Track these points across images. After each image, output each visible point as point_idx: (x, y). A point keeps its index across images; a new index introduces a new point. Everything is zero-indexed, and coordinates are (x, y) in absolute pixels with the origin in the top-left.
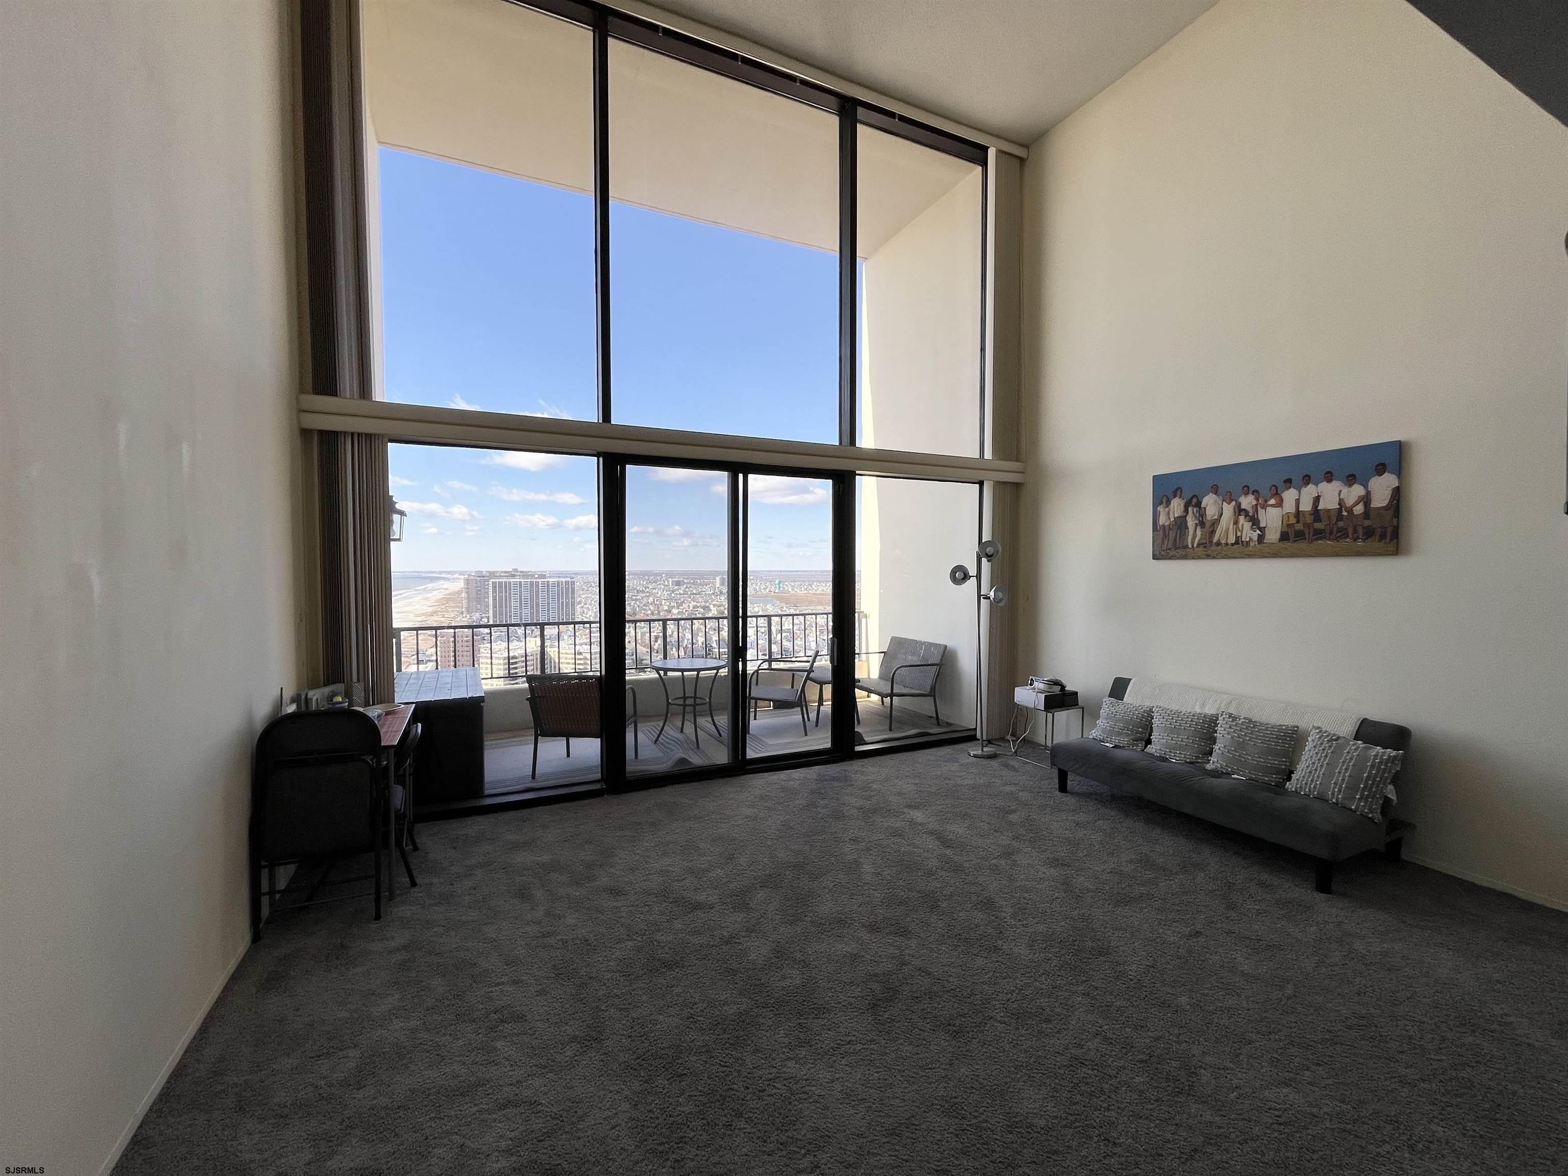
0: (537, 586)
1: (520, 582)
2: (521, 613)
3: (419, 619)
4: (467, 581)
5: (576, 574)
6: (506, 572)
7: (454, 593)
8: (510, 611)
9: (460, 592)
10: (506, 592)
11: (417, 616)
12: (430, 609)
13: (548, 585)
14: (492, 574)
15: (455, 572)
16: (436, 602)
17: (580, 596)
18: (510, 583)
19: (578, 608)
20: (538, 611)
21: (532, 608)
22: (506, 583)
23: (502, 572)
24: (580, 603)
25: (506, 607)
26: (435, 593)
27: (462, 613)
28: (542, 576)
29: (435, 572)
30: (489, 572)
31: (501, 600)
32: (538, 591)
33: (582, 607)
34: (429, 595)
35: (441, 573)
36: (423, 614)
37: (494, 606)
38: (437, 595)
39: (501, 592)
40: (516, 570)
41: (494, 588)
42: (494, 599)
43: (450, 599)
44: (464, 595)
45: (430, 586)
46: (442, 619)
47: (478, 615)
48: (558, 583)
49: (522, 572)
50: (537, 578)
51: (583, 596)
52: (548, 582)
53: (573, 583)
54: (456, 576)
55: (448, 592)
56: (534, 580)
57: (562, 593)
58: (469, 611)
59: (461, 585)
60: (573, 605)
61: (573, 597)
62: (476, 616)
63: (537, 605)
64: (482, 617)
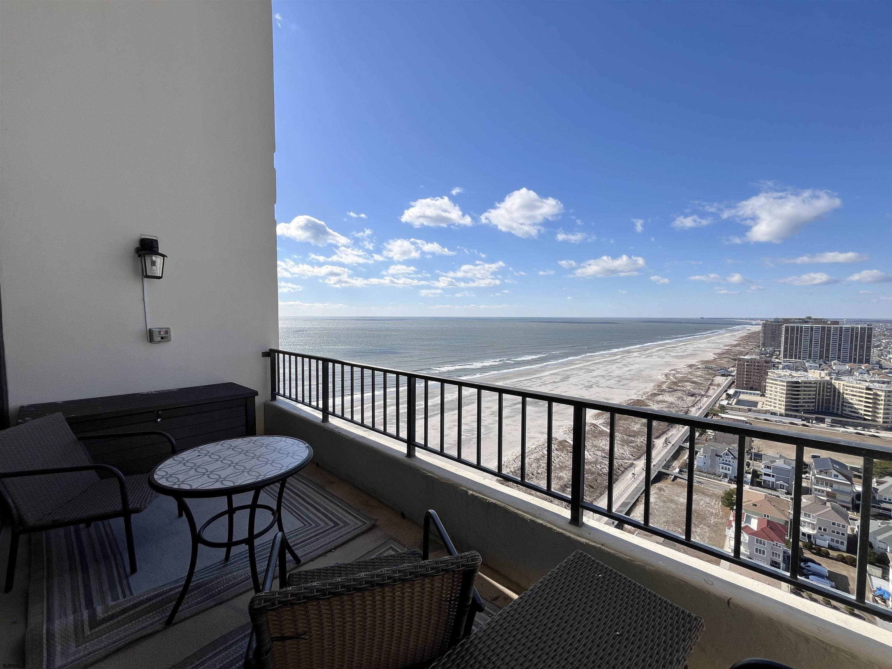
0: (829, 330)
1: (812, 328)
2: (810, 351)
3: (727, 348)
4: (764, 325)
5: (878, 321)
6: (799, 319)
7: (754, 333)
8: (800, 348)
9: (758, 333)
10: (797, 334)
11: (726, 346)
12: (736, 342)
13: (841, 330)
14: (787, 321)
15: (757, 319)
16: (740, 338)
17: (879, 340)
18: (802, 327)
19: (874, 350)
20: (828, 350)
21: (822, 347)
22: (798, 327)
23: (796, 319)
24: (879, 346)
25: (796, 344)
26: (740, 332)
27: (759, 346)
28: (836, 322)
29: (743, 319)
30: (784, 319)
31: (792, 339)
32: (829, 335)
33: (881, 350)
34: (736, 333)
35: (746, 319)
36: (729, 345)
37: (786, 343)
38: (743, 333)
39: (793, 333)
40: (810, 318)
41: (787, 330)
42: (786, 338)
43: (751, 336)
44: (761, 335)
46: (743, 349)
47: (771, 349)
48: (853, 329)
49: (815, 319)
50: (829, 324)
51: (884, 341)
52: (841, 328)
53: (871, 329)
54: (759, 321)
55: (750, 332)
56: (826, 326)
57: (857, 337)
58: (764, 345)
59: (759, 328)
60: (869, 349)
61: (869, 341)
62: (770, 349)
63: (828, 345)
64: (775, 351)
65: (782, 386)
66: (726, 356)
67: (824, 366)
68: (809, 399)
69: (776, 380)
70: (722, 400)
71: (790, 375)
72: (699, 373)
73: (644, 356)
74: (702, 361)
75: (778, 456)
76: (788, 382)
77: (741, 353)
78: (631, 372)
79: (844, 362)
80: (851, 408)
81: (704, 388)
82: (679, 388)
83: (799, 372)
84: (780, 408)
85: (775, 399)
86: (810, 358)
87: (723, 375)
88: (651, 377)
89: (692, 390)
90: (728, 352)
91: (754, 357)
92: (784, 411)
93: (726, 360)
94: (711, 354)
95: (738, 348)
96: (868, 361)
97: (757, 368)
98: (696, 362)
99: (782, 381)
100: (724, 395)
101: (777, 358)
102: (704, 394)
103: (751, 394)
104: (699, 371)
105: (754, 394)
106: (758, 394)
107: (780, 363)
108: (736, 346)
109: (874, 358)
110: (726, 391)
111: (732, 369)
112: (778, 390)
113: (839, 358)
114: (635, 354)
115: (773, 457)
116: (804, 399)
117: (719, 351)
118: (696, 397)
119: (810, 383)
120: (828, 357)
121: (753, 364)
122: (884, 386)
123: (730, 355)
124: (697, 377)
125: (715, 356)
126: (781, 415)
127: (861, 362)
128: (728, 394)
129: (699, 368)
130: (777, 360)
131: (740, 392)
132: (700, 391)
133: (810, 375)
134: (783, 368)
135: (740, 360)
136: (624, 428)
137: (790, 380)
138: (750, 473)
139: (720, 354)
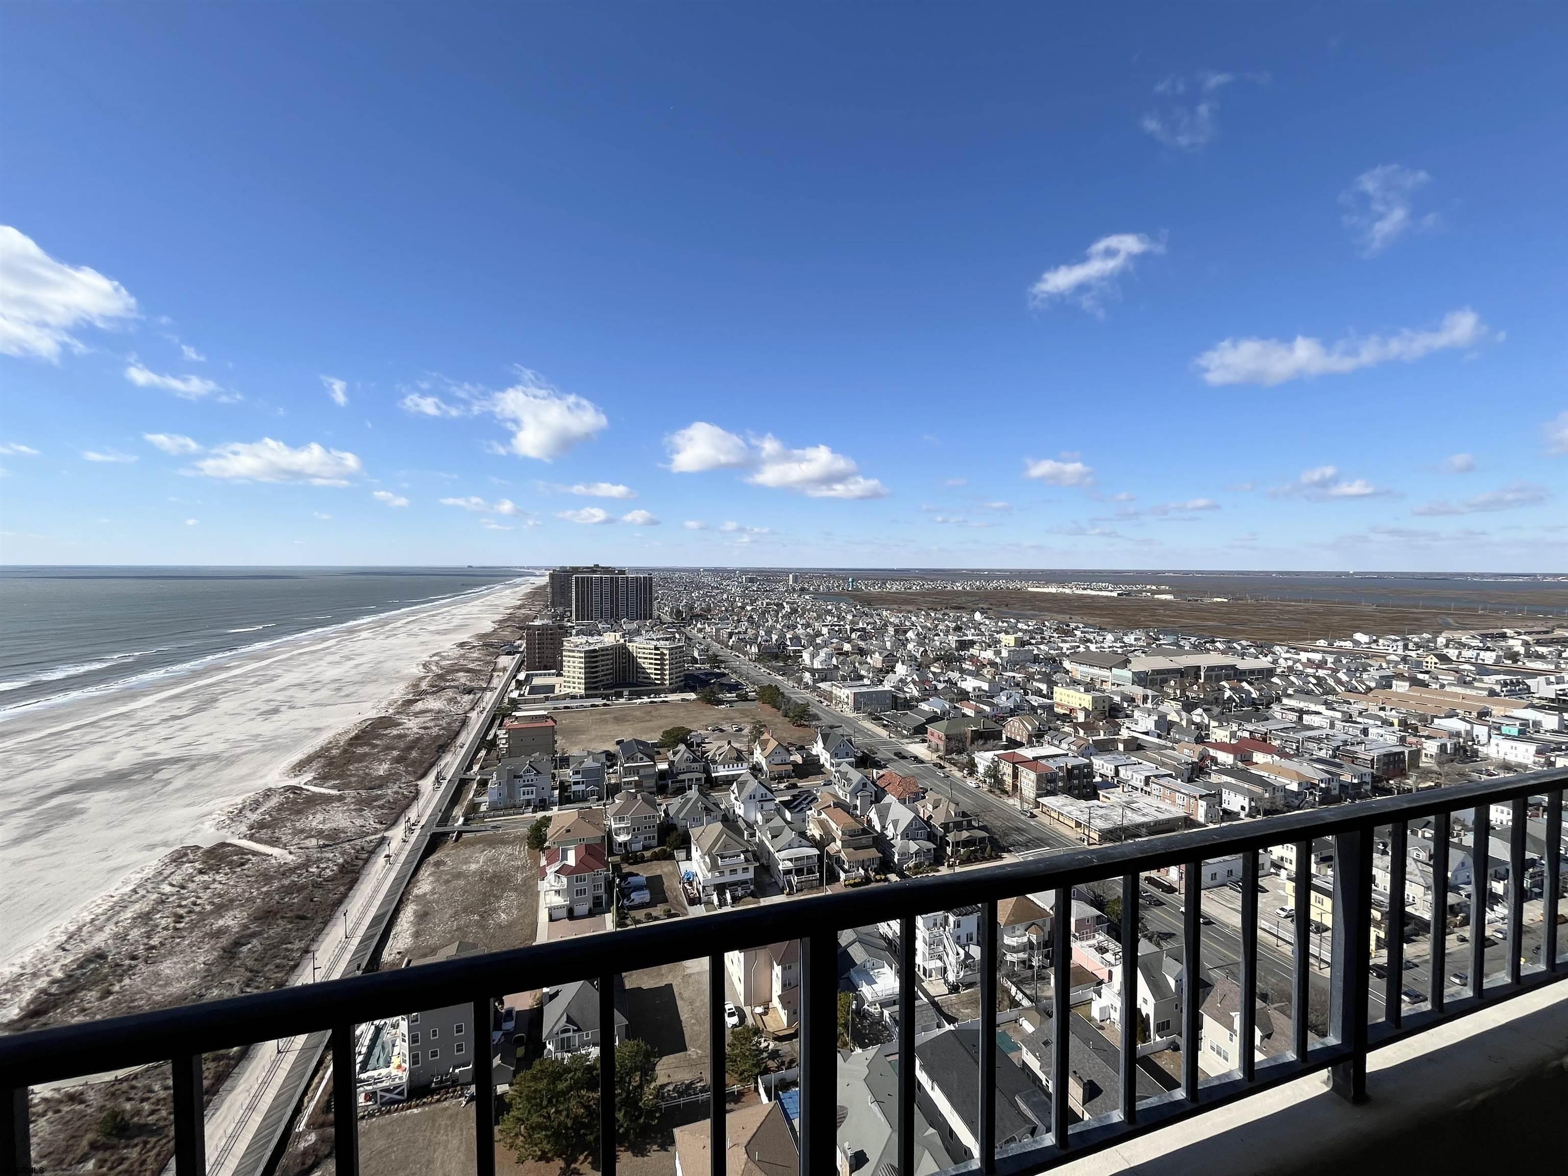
0: (617, 582)
1: (601, 579)
2: (602, 608)
3: (508, 611)
4: (552, 576)
5: (654, 570)
6: (588, 568)
7: (540, 588)
8: (592, 606)
9: (545, 586)
10: (588, 587)
11: (507, 608)
12: (520, 602)
13: (627, 581)
14: (575, 570)
15: (542, 568)
16: (523, 595)
17: (657, 592)
18: (591, 578)
19: (655, 603)
20: (617, 606)
21: (612, 603)
22: (588, 578)
23: (584, 568)
24: (657, 598)
25: (588, 601)
26: (523, 587)
27: (548, 606)
28: (622, 572)
29: (524, 568)
30: (573, 568)
31: (583, 593)
32: (617, 587)
33: (659, 603)
34: (518, 589)
35: (528, 568)
36: (512, 607)
37: (577, 601)
38: (526, 589)
39: (583, 587)
40: (597, 566)
41: (577, 582)
42: (577, 594)
43: (537, 593)
44: (548, 589)
45: (518, 580)
46: (529, 612)
47: (561, 608)
48: (637, 578)
49: (603, 568)
50: (616, 574)
51: (660, 593)
52: (627, 578)
53: (651, 579)
54: (544, 571)
55: (535, 586)
56: (614, 576)
57: (641, 589)
58: (553, 605)
59: (546, 579)
60: (651, 601)
61: (651, 593)
62: (560, 610)
63: (617, 599)
64: (566, 611)
65: (580, 657)
66: (509, 623)
67: (616, 627)
68: (607, 670)
69: (573, 651)
70: (512, 691)
71: (587, 642)
72: (475, 655)
73: (382, 637)
74: (477, 635)
75: (586, 753)
76: (586, 652)
77: (527, 618)
78: (360, 668)
79: (632, 619)
80: (644, 673)
81: (484, 677)
82: (448, 684)
83: (595, 638)
84: (579, 688)
85: (574, 678)
86: (602, 617)
87: (509, 654)
88: (398, 672)
89: (468, 683)
90: (510, 618)
91: (545, 621)
92: (583, 692)
93: (509, 629)
94: (489, 623)
95: (523, 611)
96: (651, 618)
97: (550, 637)
98: (469, 638)
99: (579, 652)
100: (514, 683)
101: (568, 621)
102: (485, 686)
103: (545, 675)
104: (474, 652)
105: (549, 674)
106: (553, 674)
107: (573, 627)
108: (520, 607)
109: (656, 613)
110: (515, 676)
111: (519, 642)
112: (576, 664)
113: (627, 615)
114: (364, 634)
115: (581, 757)
116: (603, 671)
117: (499, 617)
118: (475, 694)
119: (607, 650)
120: (617, 615)
121: (545, 632)
122: (667, 643)
123: (514, 621)
124: (473, 661)
125: (493, 625)
126: (581, 697)
127: (645, 618)
128: (518, 681)
129: (474, 647)
130: (569, 624)
131: (532, 675)
132: (480, 682)
133: (606, 640)
134: (577, 634)
135: (529, 628)
136: (359, 776)
137: (587, 648)
138: (556, 789)
139: (500, 621)
